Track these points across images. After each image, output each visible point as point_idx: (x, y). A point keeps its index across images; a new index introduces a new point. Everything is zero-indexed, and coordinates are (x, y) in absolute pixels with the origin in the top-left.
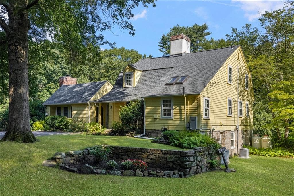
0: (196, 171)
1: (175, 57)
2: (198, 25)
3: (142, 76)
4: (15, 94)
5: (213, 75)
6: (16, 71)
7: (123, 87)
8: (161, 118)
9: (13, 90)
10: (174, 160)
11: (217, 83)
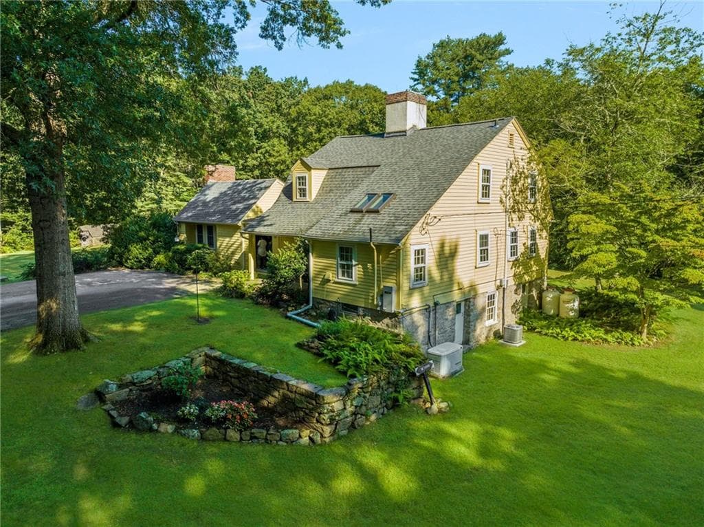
0: (353, 423)
1: (393, 138)
2: (487, 34)
3: (326, 180)
5: (438, 197)
7: (294, 200)
8: (337, 280)
10: (305, 406)
11: (439, 218)
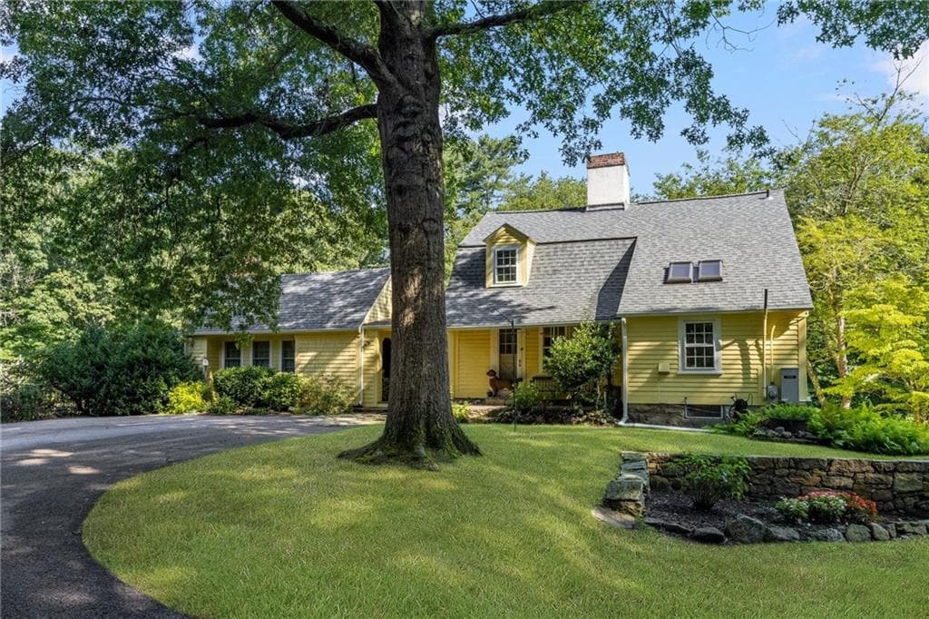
1: (604, 213)
3: (538, 258)
4: (423, 298)
6: (426, 225)
7: (487, 286)
8: (680, 372)
9: (419, 285)
10: (920, 488)
